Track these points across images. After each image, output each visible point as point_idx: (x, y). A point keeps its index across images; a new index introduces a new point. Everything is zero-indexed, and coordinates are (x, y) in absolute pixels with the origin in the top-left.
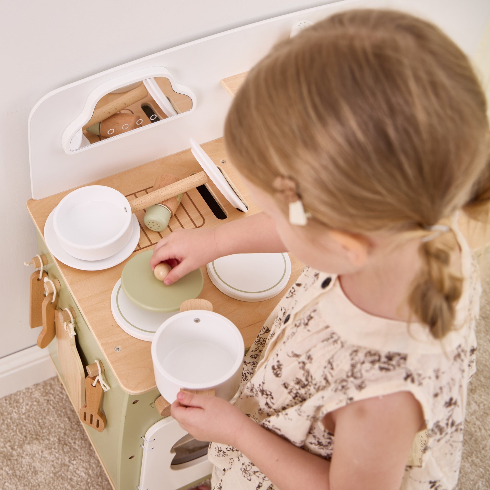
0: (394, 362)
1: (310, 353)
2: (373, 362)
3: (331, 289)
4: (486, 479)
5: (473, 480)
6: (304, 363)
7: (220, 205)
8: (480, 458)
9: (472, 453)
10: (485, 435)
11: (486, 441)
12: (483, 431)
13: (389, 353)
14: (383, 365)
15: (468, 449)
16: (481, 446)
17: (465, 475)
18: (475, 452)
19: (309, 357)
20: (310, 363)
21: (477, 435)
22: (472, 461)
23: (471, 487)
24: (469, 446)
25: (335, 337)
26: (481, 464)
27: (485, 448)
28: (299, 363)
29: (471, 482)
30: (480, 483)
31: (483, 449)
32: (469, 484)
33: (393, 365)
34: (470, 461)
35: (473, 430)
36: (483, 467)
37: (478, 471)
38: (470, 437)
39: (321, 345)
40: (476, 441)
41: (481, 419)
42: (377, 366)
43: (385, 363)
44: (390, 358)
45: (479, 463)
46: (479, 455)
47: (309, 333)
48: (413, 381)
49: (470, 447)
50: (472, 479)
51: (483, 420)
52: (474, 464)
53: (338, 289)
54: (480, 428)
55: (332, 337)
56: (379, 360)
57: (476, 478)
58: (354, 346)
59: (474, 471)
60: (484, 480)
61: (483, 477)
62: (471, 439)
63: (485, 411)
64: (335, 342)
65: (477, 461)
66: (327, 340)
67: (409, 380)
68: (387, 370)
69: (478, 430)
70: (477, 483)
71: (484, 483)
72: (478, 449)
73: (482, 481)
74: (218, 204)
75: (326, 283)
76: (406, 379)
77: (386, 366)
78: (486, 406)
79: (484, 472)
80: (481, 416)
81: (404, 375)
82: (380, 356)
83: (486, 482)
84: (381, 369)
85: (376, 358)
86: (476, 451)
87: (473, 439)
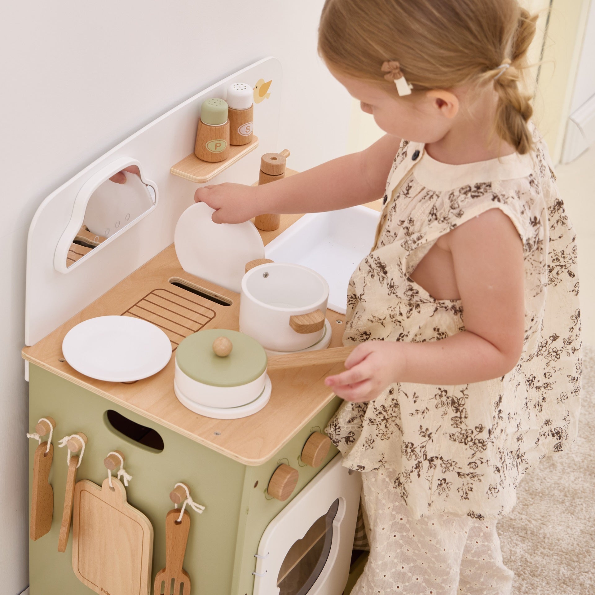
0: (482, 190)
1: (411, 216)
2: (465, 193)
3: (422, 158)
4: (566, 564)
5: (554, 570)
6: (407, 228)
7: (217, 296)
8: (547, 547)
9: (537, 545)
10: (538, 524)
11: (542, 529)
12: (533, 522)
13: (477, 184)
14: (473, 194)
15: (530, 544)
16: (541, 536)
17: (543, 568)
18: (539, 544)
19: (411, 221)
20: (413, 225)
21: (530, 528)
22: (541, 553)
23: (556, 576)
24: (529, 541)
25: (431, 193)
26: (551, 552)
27: (546, 537)
28: (404, 229)
29: (554, 572)
30: (562, 570)
31: (544, 538)
32: (553, 575)
33: (481, 193)
34: (539, 554)
35: (523, 524)
36: (556, 555)
37: (553, 560)
38: (525, 532)
39: (420, 204)
40: (532, 533)
41: (524, 512)
42: (469, 195)
43: (475, 192)
44: (478, 187)
45: (549, 553)
46: (545, 545)
47: (410, 199)
48: (499, 200)
49: (531, 541)
50: (552, 569)
51: (527, 512)
52: (545, 555)
53: (426, 156)
54: (529, 521)
55: (428, 194)
56: (470, 190)
57: (556, 566)
58: (449, 192)
59: (549, 561)
60: (564, 565)
61: (562, 563)
62: (526, 533)
63: (524, 504)
64: (432, 197)
65: (546, 551)
66: (424, 198)
67: (496, 200)
68: (477, 196)
69: (527, 523)
70: (559, 570)
71: (566, 568)
72: (540, 540)
73: (564, 568)
74: (215, 297)
75: (416, 156)
76: (493, 200)
77: (476, 194)
78: (521, 499)
79: (559, 558)
80: (523, 509)
81: (492, 197)
82: (470, 187)
83: (567, 567)
84: (473, 197)
85: (468, 189)
86: (539, 542)
87: (529, 532)
